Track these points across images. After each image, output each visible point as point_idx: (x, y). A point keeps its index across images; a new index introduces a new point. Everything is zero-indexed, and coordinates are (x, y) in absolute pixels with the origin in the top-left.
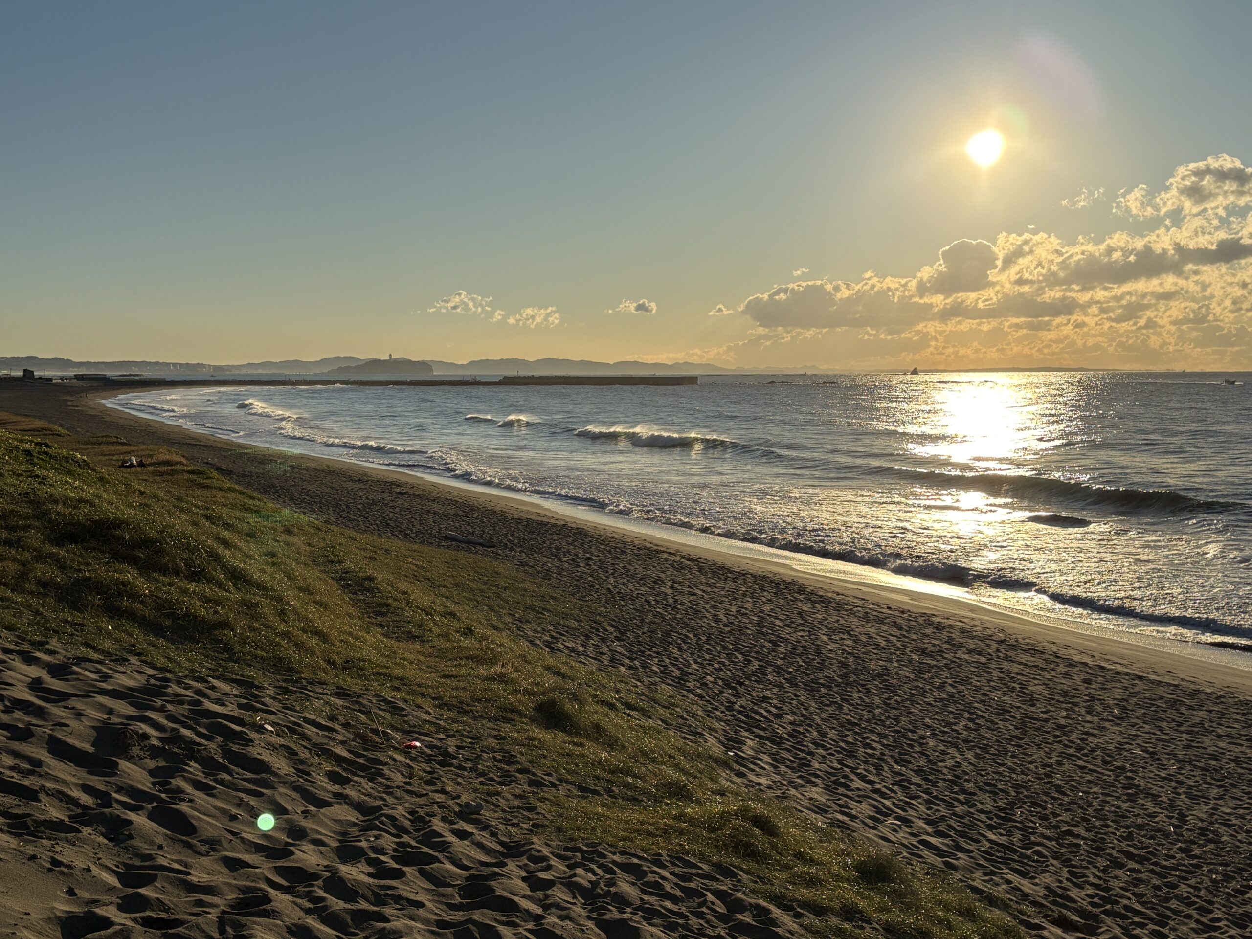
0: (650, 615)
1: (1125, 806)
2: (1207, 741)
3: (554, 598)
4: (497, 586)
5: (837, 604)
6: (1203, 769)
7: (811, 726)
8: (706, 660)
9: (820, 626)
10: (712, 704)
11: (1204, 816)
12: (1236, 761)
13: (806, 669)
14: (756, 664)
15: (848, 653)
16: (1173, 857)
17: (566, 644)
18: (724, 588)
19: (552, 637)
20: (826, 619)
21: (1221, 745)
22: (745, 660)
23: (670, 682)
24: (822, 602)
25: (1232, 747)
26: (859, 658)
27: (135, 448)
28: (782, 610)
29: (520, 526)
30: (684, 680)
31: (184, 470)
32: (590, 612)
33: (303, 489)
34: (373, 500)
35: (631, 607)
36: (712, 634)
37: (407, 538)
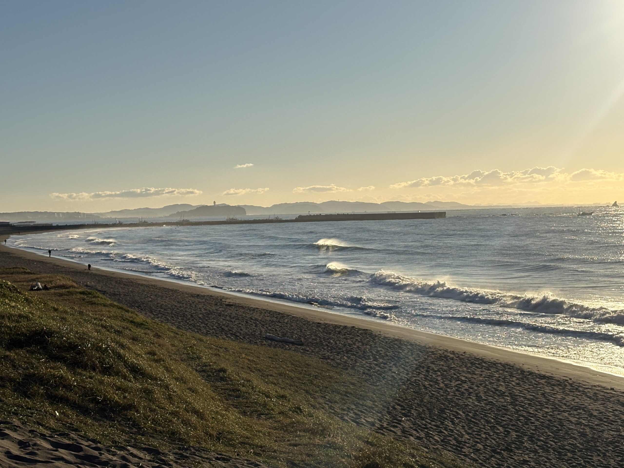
0: (427, 397)
3: (353, 384)
4: (309, 375)
5: (571, 386)
8: (474, 431)
9: (561, 404)
13: (553, 438)
14: (514, 434)
15: (585, 425)
17: (367, 419)
18: (481, 375)
19: (356, 414)
20: (565, 399)
22: (505, 431)
23: (450, 449)
24: (559, 385)
26: (594, 429)
27: (39, 276)
28: (529, 392)
29: (320, 329)
30: (459, 447)
31: (77, 292)
32: (381, 395)
33: (158, 303)
34: (210, 311)
35: (412, 390)
36: (477, 411)
37: (238, 339)
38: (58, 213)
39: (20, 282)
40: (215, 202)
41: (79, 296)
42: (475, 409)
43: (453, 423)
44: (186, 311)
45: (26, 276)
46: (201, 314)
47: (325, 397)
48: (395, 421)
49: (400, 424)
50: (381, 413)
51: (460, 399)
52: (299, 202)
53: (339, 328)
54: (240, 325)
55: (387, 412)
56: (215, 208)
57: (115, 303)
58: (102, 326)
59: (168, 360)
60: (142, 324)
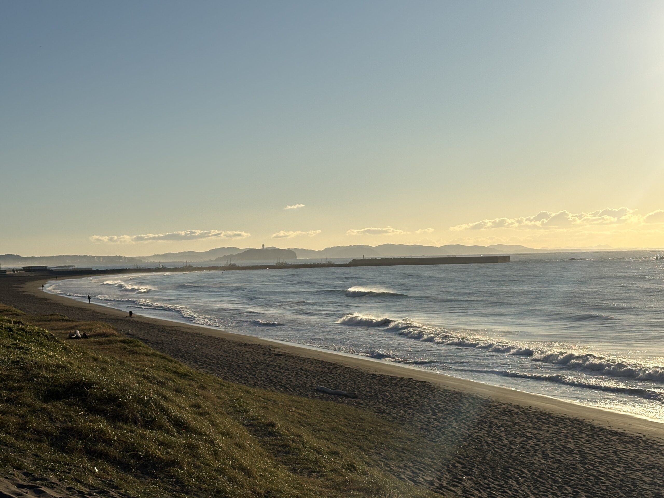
0: (490, 454)
3: (411, 440)
4: (364, 430)
5: (645, 443)
8: (540, 491)
9: (633, 463)
17: (425, 478)
18: (548, 431)
19: (413, 472)
20: (638, 457)
22: (574, 491)
24: (632, 442)
27: (78, 323)
28: (600, 449)
29: (375, 381)
31: (117, 340)
32: (440, 451)
33: (203, 353)
34: (257, 361)
35: (473, 447)
36: (544, 470)
37: (287, 391)
38: (99, 257)
39: (58, 329)
40: (263, 245)
41: (120, 345)
42: (542, 467)
43: (518, 483)
44: (232, 361)
45: (64, 323)
46: (248, 364)
47: (380, 454)
48: (455, 480)
49: (461, 483)
50: (440, 471)
51: (525, 457)
52: (352, 245)
53: (395, 379)
54: (290, 376)
55: (447, 470)
56: (264, 252)
57: (158, 353)
58: (144, 377)
59: (213, 413)
60: (186, 375)
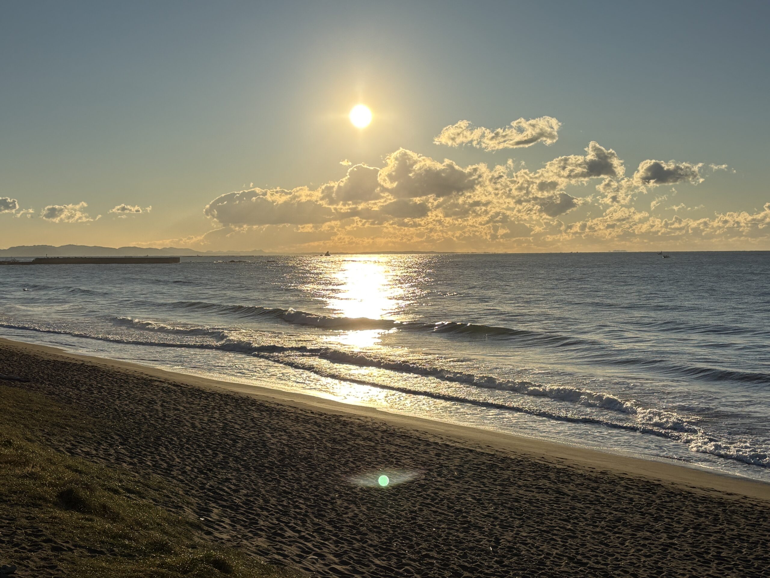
0: (146, 426)
1: (461, 535)
2: (512, 490)
3: (75, 417)
4: (31, 410)
5: (277, 411)
6: (510, 508)
7: (258, 496)
8: (186, 455)
9: (266, 427)
10: (189, 486)
11: (510, 539)
12: (530, 502)
13: (256, 457)
14: (221, 456)
15: (285, 445)
16: (492, 567)
17: (83, 449)
18: (199, 404)
19: (73, 445)
20: (270, 422)
21: (521, 492)
22: (214, 453)
23: (159, 472)
24: (267, 410)
25: (527, 493)
26: (292, 447)
28: (240, 417)
29: (49, 366)
30: (169, 470)
32: (101, 426)
35: (132, 421)
36: (191, 437)
43: (167, 449)
47: (44, 431)
51: (176, 427)
52: (37, 245)
53: (69, 365)
